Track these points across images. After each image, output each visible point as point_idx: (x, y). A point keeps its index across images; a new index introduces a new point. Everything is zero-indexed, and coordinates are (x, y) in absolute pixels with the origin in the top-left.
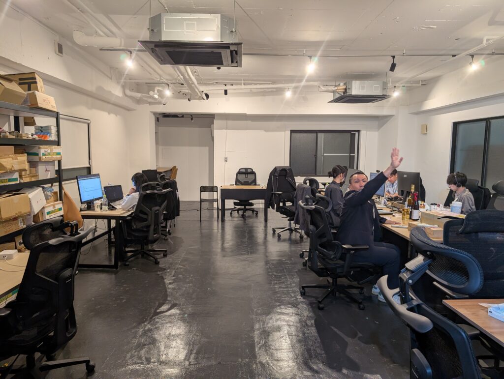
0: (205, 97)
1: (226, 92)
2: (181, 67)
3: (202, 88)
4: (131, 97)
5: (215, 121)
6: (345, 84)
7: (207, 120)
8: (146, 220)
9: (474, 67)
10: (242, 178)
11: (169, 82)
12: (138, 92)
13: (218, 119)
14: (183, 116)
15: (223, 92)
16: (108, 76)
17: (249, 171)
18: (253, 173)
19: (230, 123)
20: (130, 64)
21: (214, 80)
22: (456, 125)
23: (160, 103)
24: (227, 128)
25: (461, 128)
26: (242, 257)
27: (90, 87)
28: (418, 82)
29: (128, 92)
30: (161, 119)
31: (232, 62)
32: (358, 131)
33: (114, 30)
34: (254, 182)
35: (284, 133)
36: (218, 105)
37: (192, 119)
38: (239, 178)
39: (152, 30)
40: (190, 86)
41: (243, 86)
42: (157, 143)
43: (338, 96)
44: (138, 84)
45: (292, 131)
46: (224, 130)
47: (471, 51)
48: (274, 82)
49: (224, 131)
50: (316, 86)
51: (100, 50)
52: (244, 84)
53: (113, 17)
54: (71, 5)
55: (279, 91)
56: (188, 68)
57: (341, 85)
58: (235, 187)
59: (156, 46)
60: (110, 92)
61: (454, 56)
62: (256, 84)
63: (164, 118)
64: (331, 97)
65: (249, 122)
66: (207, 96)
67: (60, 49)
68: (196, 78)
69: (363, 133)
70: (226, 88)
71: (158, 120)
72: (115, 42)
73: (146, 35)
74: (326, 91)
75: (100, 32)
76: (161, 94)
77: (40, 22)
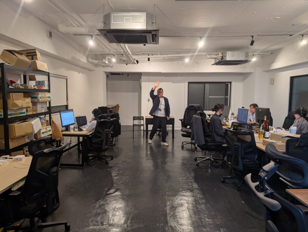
0: (136, 62)
1: (149, 59)
2: (122, 45)
3: (134, 57)
4: (92, 63)
5: (142, 77)
6: (222, 54)
7: (138, 76)
8: (101, 137)
9: (304, 42)
11: (114, 54)
12: (96, 59)
13: (144, 76)
14: (123, 74)
15: (147, 59)
16: (79, 51)
19: (151, 78)
20: (91, 43)
21: (141, 52)
22: (292, 78)
23: (109, 66)
24: (149, 81)
25: (295, 80)
27: (68, 57)
28: (268, 52)
29: (90, 60)
30: (110, 76)
31: (153, 41)
32: (230, 83)
33: (83, 23)
35: (184, 84)
36: (144, 67)
37: (128, 76)
39: (105, 23)
40: (128, 56)
41: (159, 56)
42: (107, 90)
43: (217, 61)
44: (96, 55)
45: (189, 83)
46: (147, 82)
47: (302, 33)
48: (178, 53)
50: (204, 55)
51: (74, 35)
52: (160, 54)
53: (82, 15)
54: (57, 8)
55: (182, 58)
56: (126, 45)
57: (220, 54)
59: (107, 32)
60: (79, 60)
61: (291, 35)
62: (167, 54)
63: (112, 76)
64: (213, 61)
65: (163, 77)
66: (137, 62)
67: (50, 35)
68: (131, 51)
69: (233, 84)
70: (149, 57)
71: (107, 76)
72: (83, 30)
73: (101, 26)
74: (210, 58)
75: (74, 24)
76: (110, 61)
77: (39, 19)
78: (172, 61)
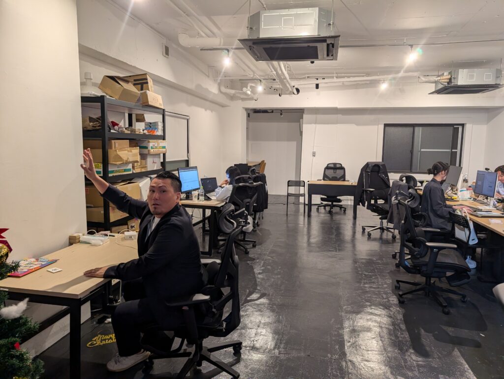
0: (295, 92)
1: (317, 86)
2: (275, 63)
3: (293, 83)
4: (225, 94)
5: (305, 116)
6: (450, 73)
7: (297, 115)
10: (330, 173)
11: (261, 78)
12: (232, 88)
13: (307, 114)
14: (272, 111)
15: (315, 86)
16: (206, 75)
17: (338, 166)
18: (342, 168)
19: (320, 117)
20: (227, 62)
21: (305, 74)
23: (252, 99)
24: (316, 123)
26: (329, 254)
27: (190, 86)
29: (223, 89)
30: (253, 115)
31: (328, 55)
32: (463, 125)
33: (215, 30)
34: (343, 178)
35: (377, 127)
36: (309, 99)
37: (281, 114)
38: (326, 173)
39: (251, 28)
40: (282, 81)
41: (335, 80)
42: (248, 138)
43: (440, 86)
44: (232, 81)
45: (386, 125)
48: (368, 74)
49: (314, 125)
50: (416, 76)
51: (201, 50)
52: (337, 77)
53: (214, 18)
54: (178, 9)
55: (374, 84)
56: (282, 63)
57: (445, 74)
58: (323, 182)
59: (254, 43)
60: (207, 89)
62: (349, 77)
63: (255, 114)
64: (432, 87)
65: (340, 116)
66: (298, 90)
67: (167, 51)
68: (288, 73)
69: (468, 127)
70: (317, 82)
71: (249, 115)
72: (215, 42)
73: (244, 33)
74: (426, 82)
75: (202, 33)
76: (253, 90)
77: (151, 27)
78: (356, 88)
